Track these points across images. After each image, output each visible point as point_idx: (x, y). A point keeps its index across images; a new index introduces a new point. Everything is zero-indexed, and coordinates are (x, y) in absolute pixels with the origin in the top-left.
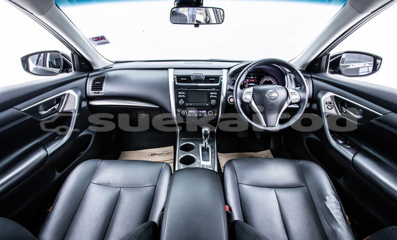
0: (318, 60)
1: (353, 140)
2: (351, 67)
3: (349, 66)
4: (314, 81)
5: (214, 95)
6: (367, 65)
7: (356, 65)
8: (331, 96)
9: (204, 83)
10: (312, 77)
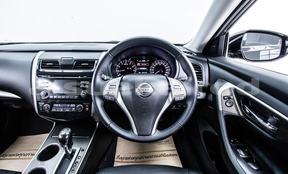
0: (215, 40)
1: (261, 154)
2: (252, 50)
3: (249, 49)
4: (211, 66)
5: (85, 84)
6: (268, 48)
7: (257, 48)
8: (230, 89)
9: (75, 68)
10: (208, 62)
